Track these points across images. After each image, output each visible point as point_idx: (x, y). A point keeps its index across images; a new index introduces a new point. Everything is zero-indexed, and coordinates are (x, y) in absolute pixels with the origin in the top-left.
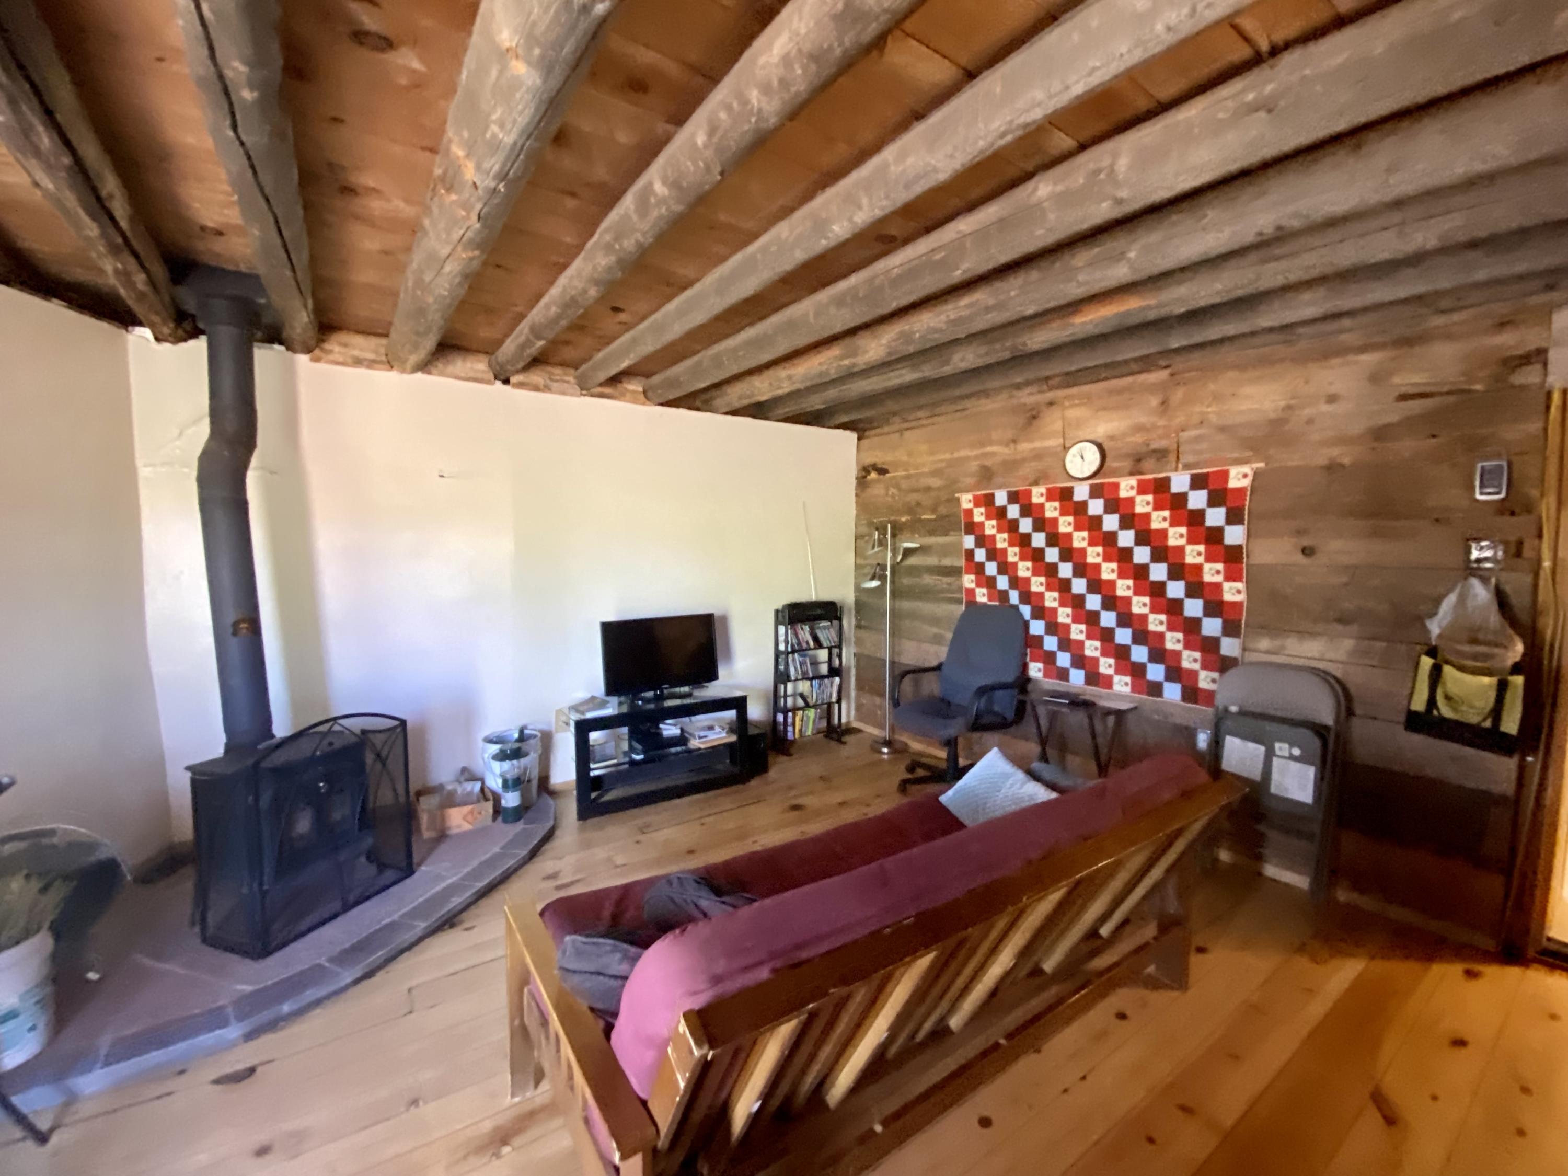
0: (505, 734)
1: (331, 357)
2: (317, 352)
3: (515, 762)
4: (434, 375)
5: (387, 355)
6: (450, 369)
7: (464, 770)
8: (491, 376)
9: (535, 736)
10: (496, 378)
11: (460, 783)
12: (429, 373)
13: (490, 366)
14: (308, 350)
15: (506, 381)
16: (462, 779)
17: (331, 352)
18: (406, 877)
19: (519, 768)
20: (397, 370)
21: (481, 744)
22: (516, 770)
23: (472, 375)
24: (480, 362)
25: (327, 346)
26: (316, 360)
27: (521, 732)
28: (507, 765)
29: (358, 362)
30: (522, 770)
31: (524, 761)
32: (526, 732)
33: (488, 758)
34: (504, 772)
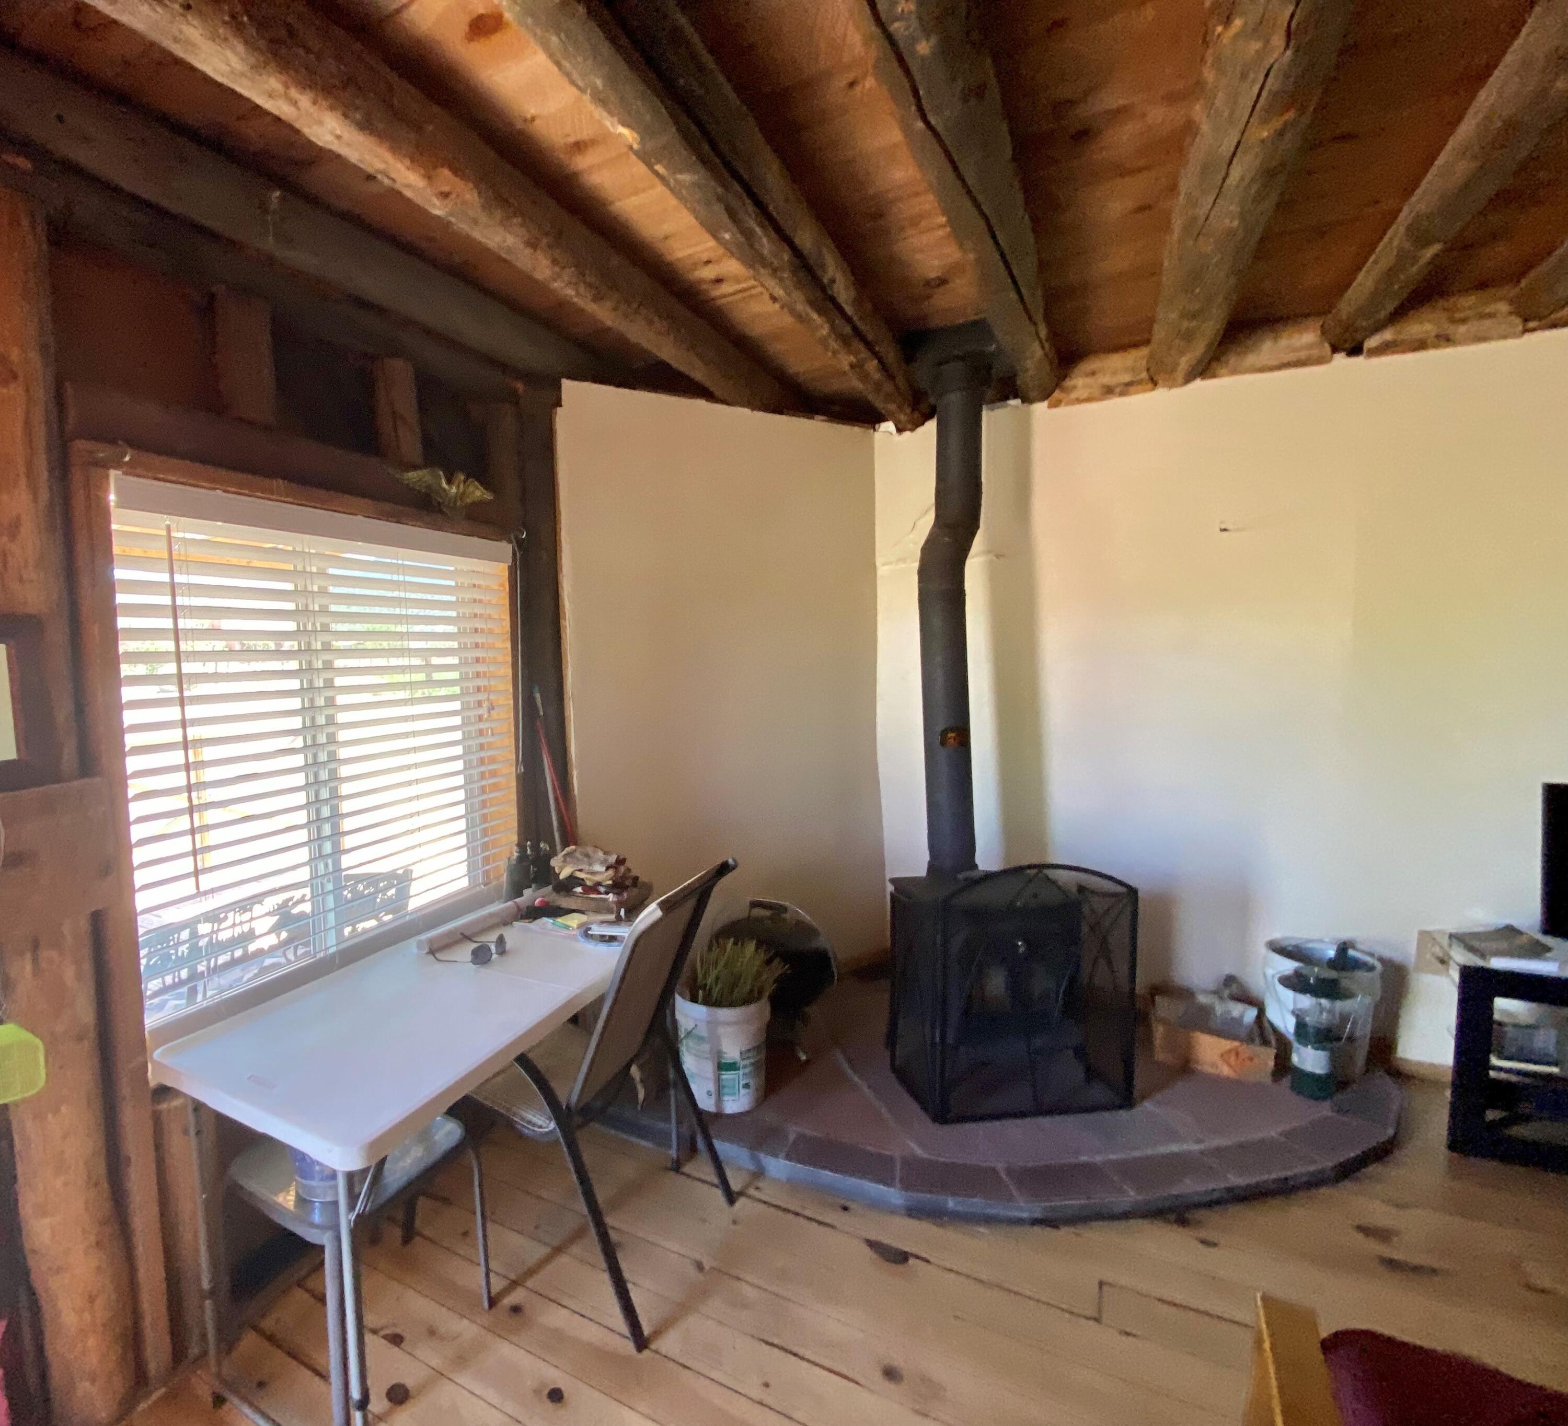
0: (1310, 945)
1: (1073, 395)
2: (1057, 394)
3: (1324, 1002)
4: (1223, 376)
5: (1148, 370)
6: (1251, 359)
7: (1230, 980)
8: (1327, 348)
9: (1371, 968)
10: (1335, 349)
11: (1221, 998)
12: (1214, 376)
13: (1324, 331)
14: (1045, 395)
15: (1355, 350)
16: (1226, 993)
17: (1075, 387)
18: (1120, 1107)
19: (1330, 1012)
20: (1164, 386)
21: (1263, 951)
22: (1325, 1015)
23: (1292, 357)
24: (1306, 330)
25: (1068, 383)
26: (1055, 405)
27: (1343, 948)
28: (1306, 1001)
29: (1109, 391)
30: (1337, 1021)
31: (1341, 1006)
32: (1351, 952)
33: (1273, 976)
34: (1300, 1010)
